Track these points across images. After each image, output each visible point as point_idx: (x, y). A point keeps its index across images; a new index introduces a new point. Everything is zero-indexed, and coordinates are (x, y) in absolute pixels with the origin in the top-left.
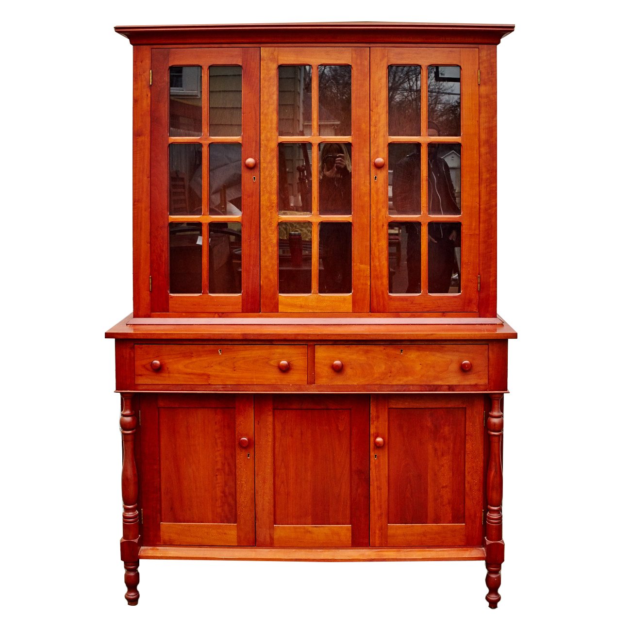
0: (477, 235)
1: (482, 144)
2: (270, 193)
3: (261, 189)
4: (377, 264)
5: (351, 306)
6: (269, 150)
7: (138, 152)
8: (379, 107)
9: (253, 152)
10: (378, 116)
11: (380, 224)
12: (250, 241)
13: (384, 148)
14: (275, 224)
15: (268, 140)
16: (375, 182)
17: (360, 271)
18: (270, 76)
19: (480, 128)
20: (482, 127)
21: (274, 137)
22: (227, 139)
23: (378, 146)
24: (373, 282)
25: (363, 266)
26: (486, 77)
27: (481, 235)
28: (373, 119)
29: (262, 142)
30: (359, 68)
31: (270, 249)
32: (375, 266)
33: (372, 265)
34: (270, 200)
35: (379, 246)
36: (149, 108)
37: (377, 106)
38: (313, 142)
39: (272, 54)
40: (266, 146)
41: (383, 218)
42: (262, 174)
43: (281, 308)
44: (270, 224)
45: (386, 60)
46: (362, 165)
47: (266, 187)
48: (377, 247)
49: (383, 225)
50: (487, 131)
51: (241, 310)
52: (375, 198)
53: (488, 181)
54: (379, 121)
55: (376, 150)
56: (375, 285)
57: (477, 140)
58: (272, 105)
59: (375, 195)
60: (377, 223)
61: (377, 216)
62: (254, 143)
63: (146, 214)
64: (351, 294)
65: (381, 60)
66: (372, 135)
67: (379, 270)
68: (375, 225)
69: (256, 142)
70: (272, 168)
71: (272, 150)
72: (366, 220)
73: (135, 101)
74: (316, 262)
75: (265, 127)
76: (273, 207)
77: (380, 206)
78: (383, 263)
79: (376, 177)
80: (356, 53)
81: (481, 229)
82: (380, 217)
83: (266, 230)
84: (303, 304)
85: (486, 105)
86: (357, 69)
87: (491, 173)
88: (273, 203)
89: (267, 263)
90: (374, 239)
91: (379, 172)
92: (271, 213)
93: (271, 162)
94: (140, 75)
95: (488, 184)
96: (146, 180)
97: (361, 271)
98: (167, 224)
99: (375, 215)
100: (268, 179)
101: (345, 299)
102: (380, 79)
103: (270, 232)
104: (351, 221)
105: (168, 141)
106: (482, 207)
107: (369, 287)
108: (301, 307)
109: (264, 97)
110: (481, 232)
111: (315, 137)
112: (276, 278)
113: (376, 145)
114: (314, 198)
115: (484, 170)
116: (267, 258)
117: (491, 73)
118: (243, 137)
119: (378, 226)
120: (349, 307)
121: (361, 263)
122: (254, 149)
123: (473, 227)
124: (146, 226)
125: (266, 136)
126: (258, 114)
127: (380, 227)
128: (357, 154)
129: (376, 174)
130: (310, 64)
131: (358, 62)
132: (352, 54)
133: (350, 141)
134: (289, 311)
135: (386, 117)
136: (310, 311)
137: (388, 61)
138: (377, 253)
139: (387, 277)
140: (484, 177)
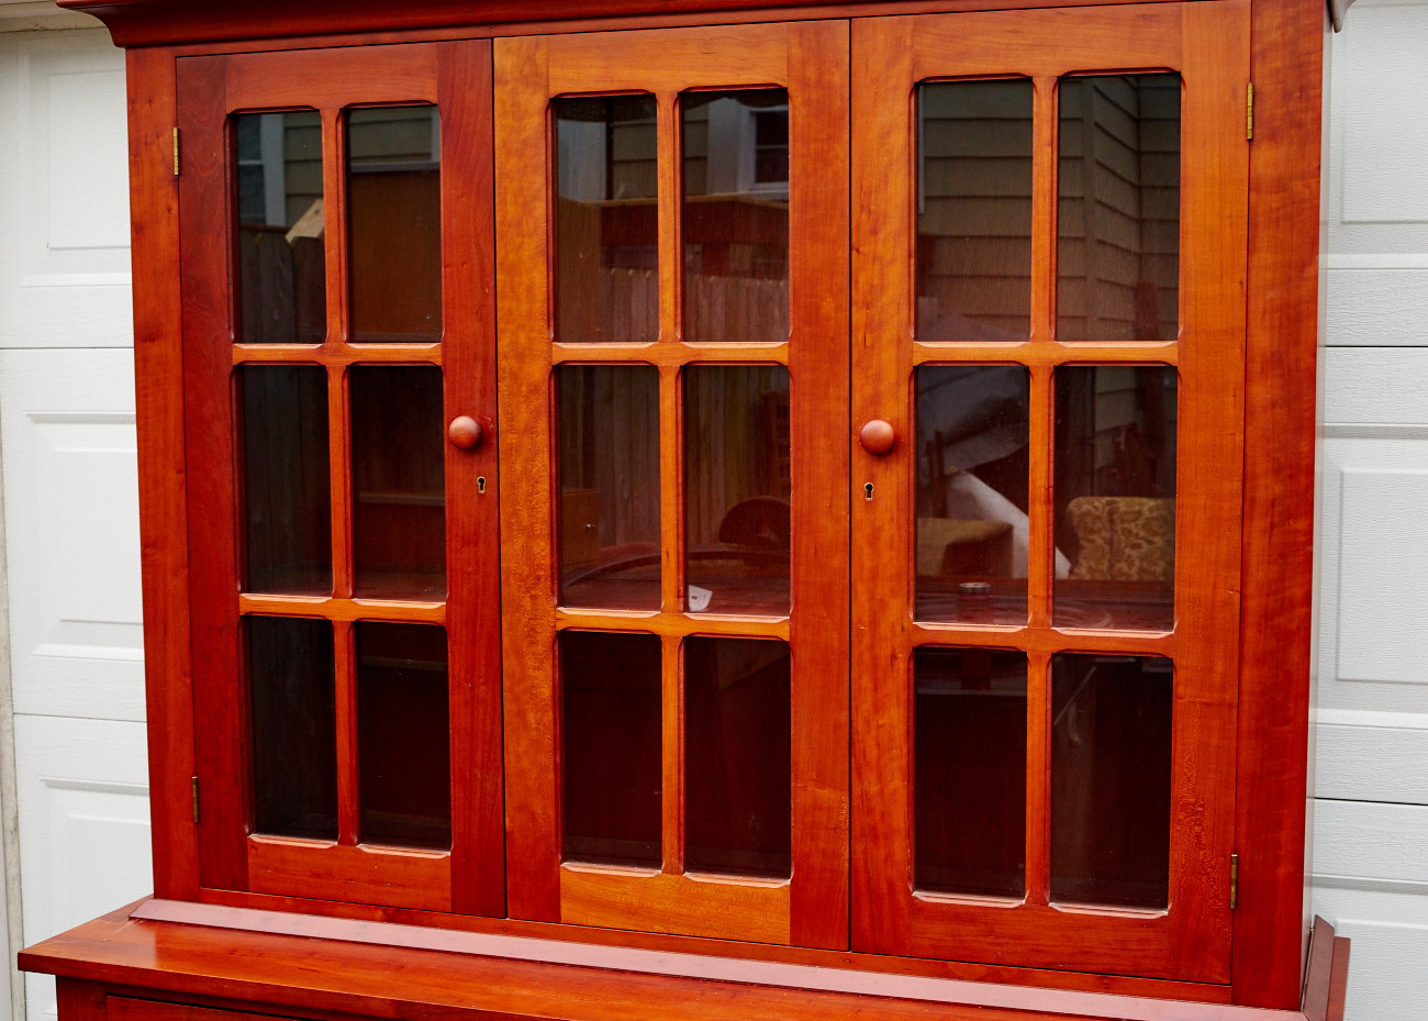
0: (1230, 706)
1: (1256, 367)
2: (531, 535)
3: (502, 516)
4: (874, 789)
5: (786, 923)
6: (524, 388)
7: (149, 391)
8: (882, 236)
9: (477, 396)
10: (877, 267)
11: (884, 651)
12: (472, 689)
13: (898, 384)
14: (545, 636)
15: (520, 356)
16: (867, 503)
17: (817, 807)
18: (524, 135)
19: (1252, 306)
20: (1258, 304)
21: (541, 346)
22: (398, 351)
23: (878, 377)
24: (859, 848)
25: (825, 794)
26: (1279, 112)
27: (1248, 707)
28: (862, 279)
29: (502, 363)
30: (814, 97)
31: (532, 717)
32: (865, 795)
33: (856, 789)
34: (530, 558)
35: (879, 727)
36: (175, 250)
37: (875, 232)
38: (661, 364)
39: (531, 59)
40: (515, 376)
41: (894, 634)
42: (503, 470)
43: (567, 910)
44: (532, 634)
45: (905, 62)
46: (822, 443)
47: (516, 513)
48: (873, 733)
49: (894, 657)
50: (1276, 316)
51: (449, 904)
52: (868, 564)
53: (1278, 509)
54: (883, 287)
55: (869, 390)
56: (866, 861)
57: (1237, 353)
58: (530, 235)
59: (867, 551)
60: (872, 647)
61: (874, 624)
62: (479, 366)
63: (177, 584)
64: (789, 882)
65: (890, 64)
66: (858, 336)
67: (878, 809)
68: (867, 657)
69: (485, 360)
70: (535, 452)
71: (534, 390)
72: (835, 636)
73: (138, 228)
74: (675, 768)
75: (510, 312)
76: (539, 578)
77: (883, 589)
78: (892, 786)
79: (869, 487)
80: (801, 44)
81: (1246, 686)
82: (884, 628)
83: (518, 653)
84: (635, 902)
85: (1278, 219)
86: (807, 103)
87: (1291, 477)
88: (539, 567)
89: (526, 763)
90: (864, 705)
91: (880, 469)
92: (534, 598)
93: (530, 430)
94: (146, 144)
95: (1276, 519)
96: (173, 478)
97: (821, 809)
98: (235, 621)
99: (866, 618)
100: (524, 487)
101: (766, 898)
102: (886, 134)
103: (530, 661)
104: (787, 639)
105: (230, 356)
106: (1253, 604)
107: (847, 864)
108: (630, 911)
109: (507, 211)
110: (1246, 698)
111: (668, 347)
112: (552, 813)
113: (871, 372)
114: (668, 553)
115: (1262, 464)
116: (524, 743)
117: (1297, 94)
118: (445, 347)
119: (875, 659)
120: (779, 925)
121: (821, 781)
122: (478, 385)
123: (1217, 679)
124: (179, 624)
125: (514, 343)
126: (489, 267)
127: (884, 662)
128: (806, 406)
129: (872, 477)
130: (651, 88)
131: (811, 73)
132: (789, 48)
133: (784, 358)
134: (593, 922)
135: (906, 270)
136: (657, 928)
137: (915, 65)
138: (872, 754)
139: (908, 836)
140: (1261, 493)
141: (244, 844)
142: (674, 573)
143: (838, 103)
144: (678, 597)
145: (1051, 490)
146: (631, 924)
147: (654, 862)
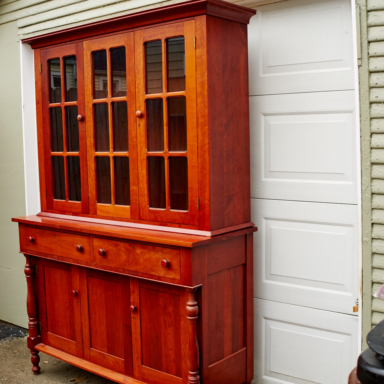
0: (196, 166)
1: (198, 95)
2: (91, 138)
3: (86, 134)
4: (142, 186)
5: (130, 214)
6: (89, 109)
8: (139, 74)
9: (82, 111)
10: (139, 80)
11: (142, 157)
12: (83, 169)
13: (143, 103)
14: (93, 157)
15: (88, 103)
16: (139, 128)
17: (133, 190)
18: (88, 59)
19: (197, 82)
20: (198, 82)
21: (91, 100)
22: (71, 103)
23: (140, 102)
24: (140, 198)
25: (135, 188)
26: (200, 42)
27: (199, 167)
28: (137, 83)
29: (86, 104)
30: (129, 47)
31: (92, 174)
32: (140, 187)
34: (90, 141)
35: (142, 173)
38: (108, 102)
39: (88, 45)
40: (88, 107)
41: (144, 154)
42: (86, 125)
43: (98, 213)
44: (91, 157)
45: (142, 39)
46: (132, 116)
47: (88, 134)
48: (141, 174)
49: (144, 159)
50: (201, 84)
51: (81, 212)
52: (139, 140)
53: (202, 125)
54: (140, 84)
55: (139, 105)
56: (141, 201)
57: (195, 92)
58: (89, 79)
59: (139, 137)
60: (141, 157)
61: (141, 152)
62: (82, 105)
63: (42, 150)
64: (130, 206)
65: (140, 39)
66: (137, 95)
67: (143, 190)
68: (140, 159)
69: (83, 104)
70: (91, 121)
71: (90, 109)
72: (135, 155)
73: (36, 83)
75: (86, 94)
76: (92, 146)
77: (142, 145)
78: (145, 185)
79: (139, 125)
80: (127, 37)
81: (199, 162)
82: (142, 153)
83: (90, 161)
84: (108, 210)
85: (200, 64)
86: (128, 49)
87: (204, 118)
88: (92, 144)
89: (91, 183)
90: (140, 169)
91: (141, 121)
92: (91, 150)
93: (90, 117)
94: (37, 67)
95: (202, 127)
96: (42, 130)
97: (134, 190)
98: (50, 157)
99: (139, 152)
100: (89, 128)
101: (127, 209)
102: (140, 53)
103: (91, 163)
104: (128, 156)
105: (48, 106)
106: (199, 145)
107: (138, 202)
108: (107, 212)
109: (86, 74)
110: (199, 165)
111: (109, 99)
112: (95, 193)
113: (139, 101)
114: (110, 140)
115: (199, 115)
116: (91, 179)
117: (202, 38)
118: (78, 102)
119: (141, 159)
120: (128, 215)
121: (134, 185)
122: (82, 109)
123: (194, 161)
124: (43, 159)
125: (87, 100)
126: (83, 86)
127: (142, 160)
128: (129, 109)
129: (139, 122)
130: (105, 48)
131: (128, 43)
132: (125, 38)
133: (126, 100)
134: (102, 215)
135: (143, 80)
136: (111, 216)
137: (144, 39)
138: (141, 179)
139: (147, 196)
140: (200, 122)
141: (53, 201)
143: (132, 48)
144: (112, 149)
145: (167, 123)
146: (107, 215)
147: (110, 203)
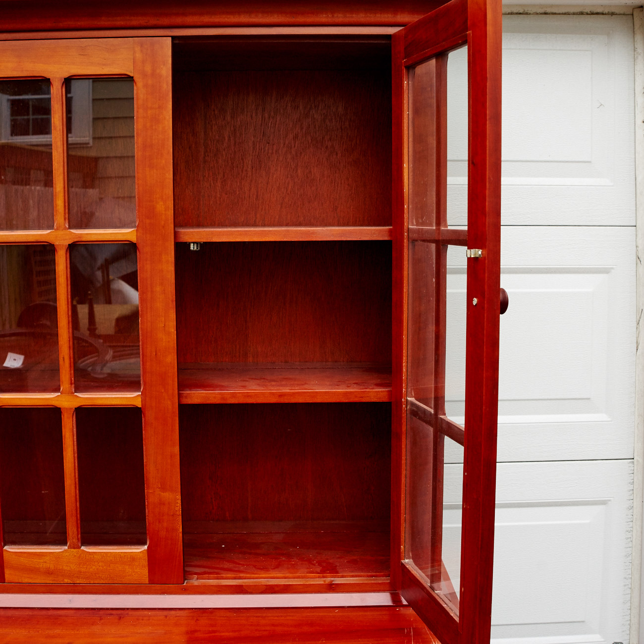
5: (146, 571)
17: (162, 503)
25: (167, 496)
30: (150, 82)
38: (56, 243)
43: (9, 575)
46: (158, 289)
64: (146, 547)
72: (170, 404)
74: (73, 487)
80: (142, 51)
84: (52, 567)
86: (146, 86)
97: (164, 504)
101: (133, 558)
104: (140, 406)
107: (181, 535)
108: (48, 572)
111: (60, 233)
114: (64, 358)
120: (142, 573)
121: (163, 488)
128: (148, 267)
130: (47, 75)
131: (148, 68)
132: (134, 52)
133: (134, 239)
134: (26, 580)
136: (66, 581)
142: (68, 369)
143: (165, 86)
144: (71, 384)
146: (49, 580)
147: (63, 542)
